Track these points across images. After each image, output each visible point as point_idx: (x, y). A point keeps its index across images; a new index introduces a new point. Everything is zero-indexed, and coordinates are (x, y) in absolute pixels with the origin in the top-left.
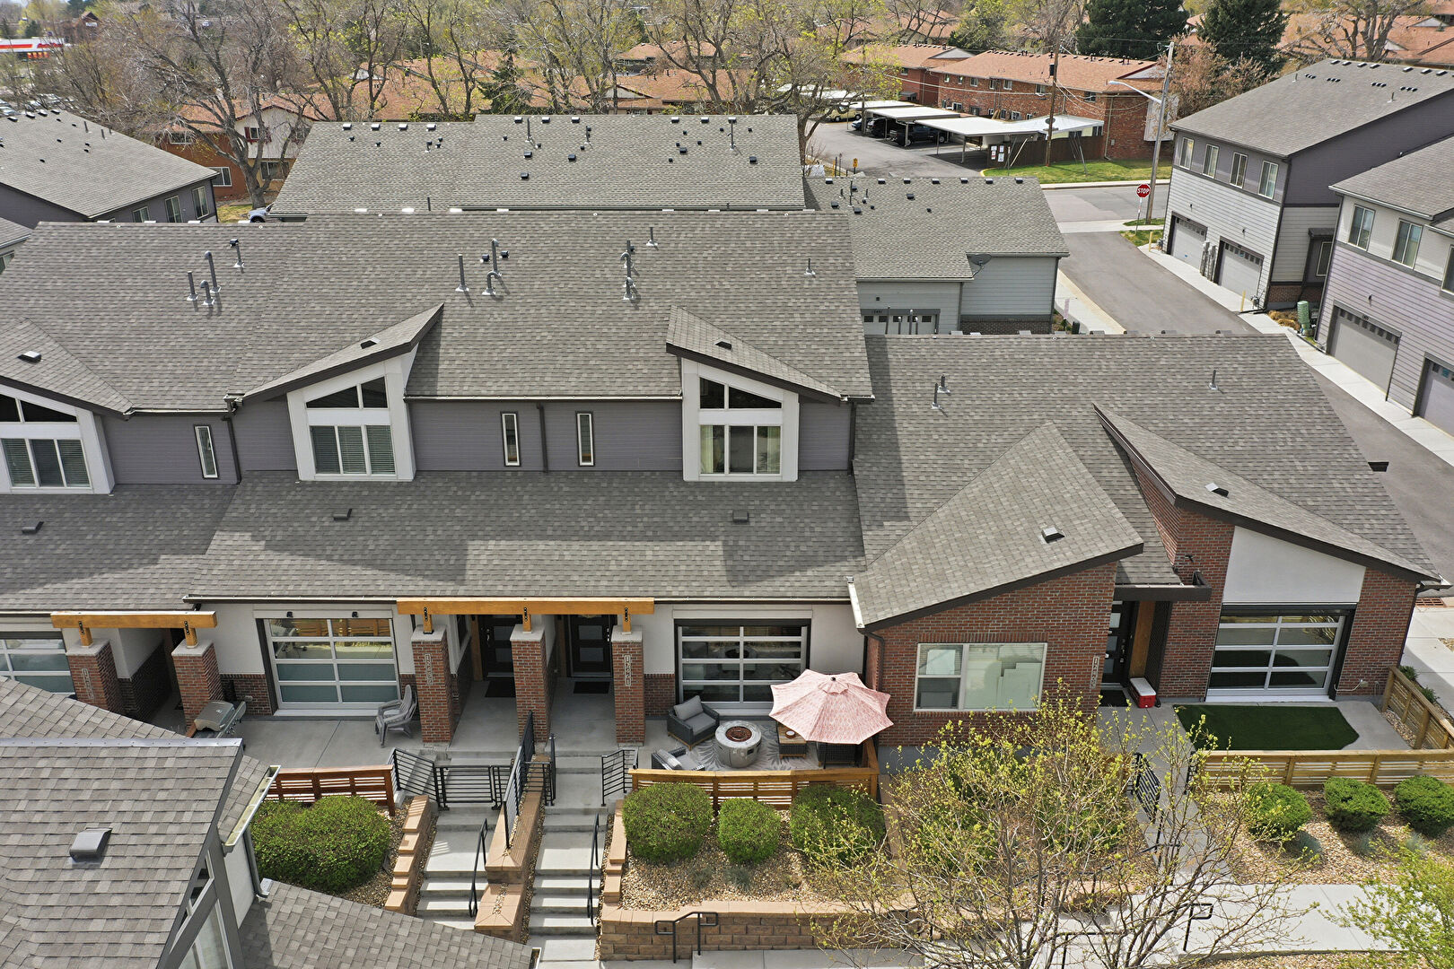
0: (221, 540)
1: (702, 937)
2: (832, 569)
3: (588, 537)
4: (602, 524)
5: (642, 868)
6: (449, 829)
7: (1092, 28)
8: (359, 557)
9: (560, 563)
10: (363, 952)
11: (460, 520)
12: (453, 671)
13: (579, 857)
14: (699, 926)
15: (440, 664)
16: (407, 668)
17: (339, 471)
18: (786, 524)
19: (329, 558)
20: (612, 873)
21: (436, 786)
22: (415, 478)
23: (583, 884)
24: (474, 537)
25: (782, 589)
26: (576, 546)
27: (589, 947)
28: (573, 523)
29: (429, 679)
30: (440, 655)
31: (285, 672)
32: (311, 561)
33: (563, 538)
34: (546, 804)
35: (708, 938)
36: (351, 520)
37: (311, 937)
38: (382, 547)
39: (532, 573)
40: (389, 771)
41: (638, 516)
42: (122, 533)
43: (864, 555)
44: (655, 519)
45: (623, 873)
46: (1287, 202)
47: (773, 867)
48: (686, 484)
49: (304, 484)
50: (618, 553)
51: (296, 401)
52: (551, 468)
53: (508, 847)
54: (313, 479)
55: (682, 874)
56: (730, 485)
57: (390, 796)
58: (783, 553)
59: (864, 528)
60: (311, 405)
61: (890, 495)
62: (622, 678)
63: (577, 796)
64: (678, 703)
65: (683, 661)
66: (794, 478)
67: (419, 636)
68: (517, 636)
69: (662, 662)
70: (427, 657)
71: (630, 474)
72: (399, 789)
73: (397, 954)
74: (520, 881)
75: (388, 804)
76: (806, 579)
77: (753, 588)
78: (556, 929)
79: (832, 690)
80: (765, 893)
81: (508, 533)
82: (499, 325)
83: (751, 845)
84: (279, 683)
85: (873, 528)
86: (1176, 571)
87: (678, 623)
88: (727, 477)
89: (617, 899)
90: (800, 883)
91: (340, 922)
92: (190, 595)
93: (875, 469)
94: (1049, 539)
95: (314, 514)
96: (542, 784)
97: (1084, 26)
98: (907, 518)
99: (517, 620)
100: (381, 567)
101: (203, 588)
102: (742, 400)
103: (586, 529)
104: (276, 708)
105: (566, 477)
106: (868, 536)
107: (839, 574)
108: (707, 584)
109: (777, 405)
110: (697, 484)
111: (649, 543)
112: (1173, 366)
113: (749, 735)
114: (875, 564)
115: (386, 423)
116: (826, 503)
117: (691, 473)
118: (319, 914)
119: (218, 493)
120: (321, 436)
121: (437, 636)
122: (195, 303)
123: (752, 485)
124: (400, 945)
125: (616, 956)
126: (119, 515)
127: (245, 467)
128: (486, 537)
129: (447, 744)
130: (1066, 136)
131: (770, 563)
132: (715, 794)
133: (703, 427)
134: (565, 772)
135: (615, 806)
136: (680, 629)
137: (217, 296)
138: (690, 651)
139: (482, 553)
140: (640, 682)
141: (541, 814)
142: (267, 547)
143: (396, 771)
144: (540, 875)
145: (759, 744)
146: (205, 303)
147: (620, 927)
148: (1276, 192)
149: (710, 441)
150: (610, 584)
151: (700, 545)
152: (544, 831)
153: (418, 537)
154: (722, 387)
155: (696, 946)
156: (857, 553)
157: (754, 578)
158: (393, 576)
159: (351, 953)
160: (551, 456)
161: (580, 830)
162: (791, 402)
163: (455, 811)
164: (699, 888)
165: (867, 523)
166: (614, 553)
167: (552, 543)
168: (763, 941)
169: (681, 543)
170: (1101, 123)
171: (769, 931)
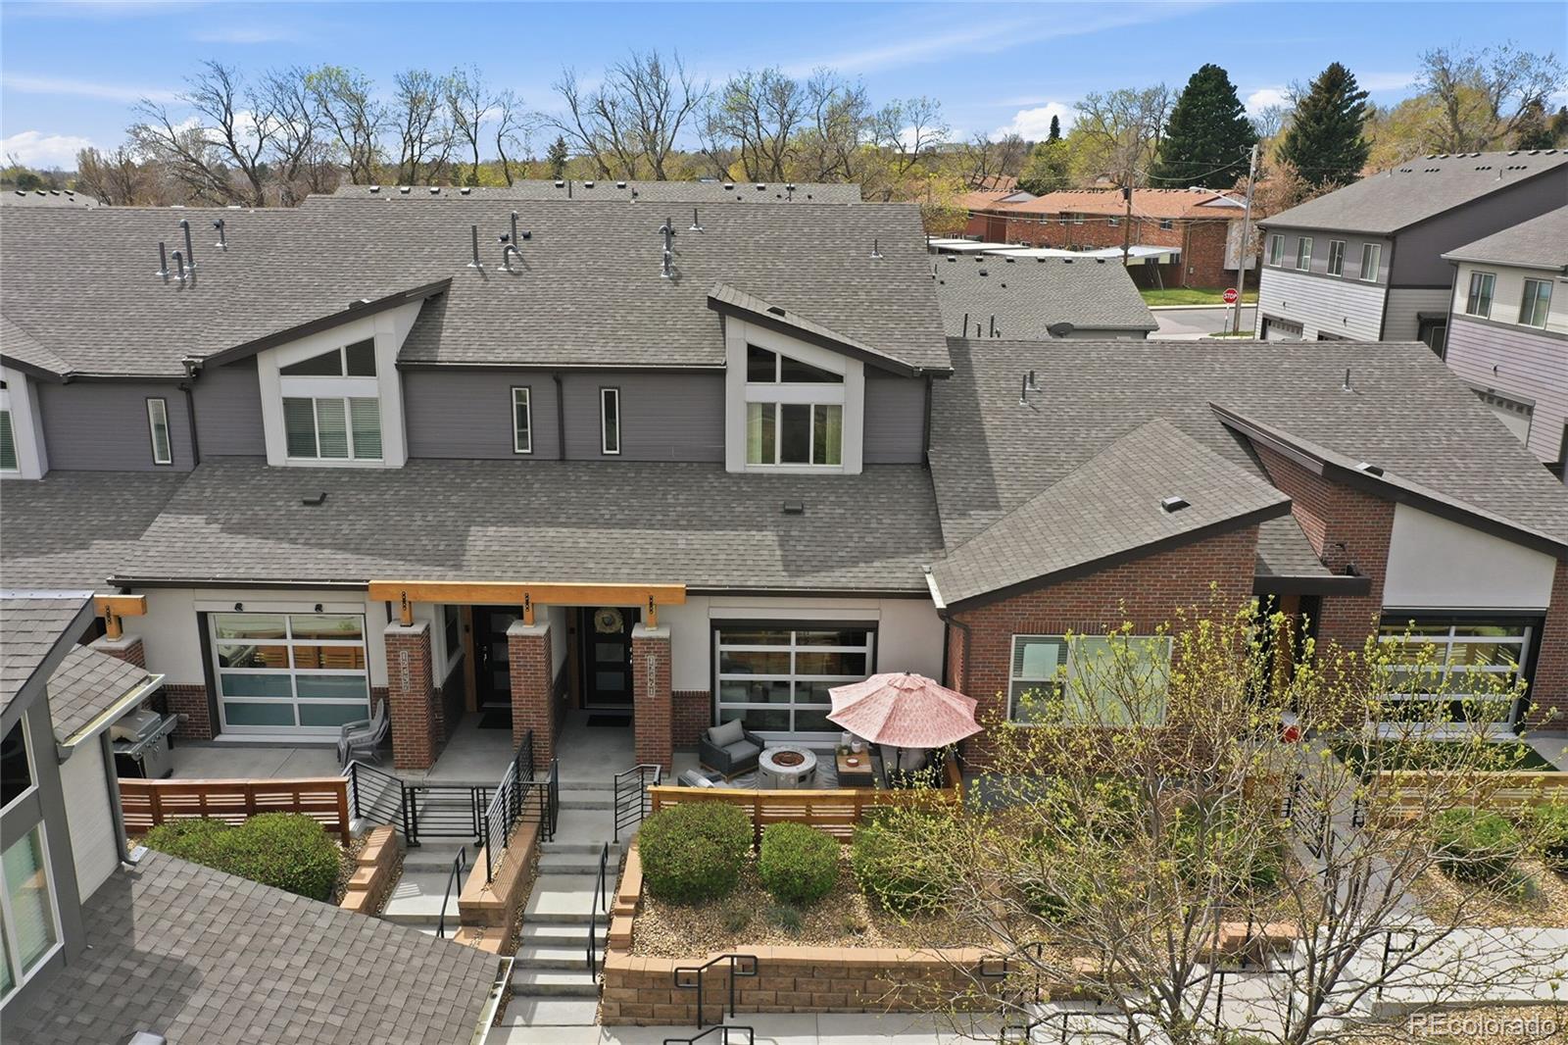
0: (163, 522)
1: (737, 994)
2: (906, 560)
3: (608, 524)
4: (626, 512)
5: (661, 910)
6: (418, 869)
7: (1164, 168)
8: (329, 541)
9: (573, 550)
10: (261, 942)
11: (455, 506)
12: (438, 683)
13: (580, 902)
14: (733, 975)
15: (420, 664)
16: (380, 680)
17: (315, 455)
18: (848, 516)
19: (293, 541)
20: (621, 913)
21: (406, 819)
22: (406, 465)
23: (583, 932)
24: (472, 523)
25: (843, 580)
26: (593, 533)
27: (589, 1009)
28: (592, 511)
29: (406, 686)
30: (419, 654)
31: (232, 685)
32: (271, 543)
33: (578, 525)
34: (543, 840)
35: (744, 995)
36: (325, 504)
37: (189, 917)
38: (358, 532)
39: (537, 559)
40: (343, 784)
41: (669, 505)
42: (48, 517)
43: (943, 547)
44: (690, 509)
45: (636, 914)
46: (1395, 282)
47: (831, 909)
48: (730, 475)
49: (273, 469)
50: (643, 541)
51: (268, 366)
52: (568, 457)
53: (489, 880)
54: (283, 464)
55: (712, 917)
56: (781, 477)
57: (344, 820)
58: (844, 544)
59: (942, 516)
60: (286, 371)
61: (973, 485)
62: (644, 686)
63: (580, 831)
64: (713, 725)
65: (721, 677)
66: (857, 469)
67: (394, 628)
68: (514, 630)
69: (693, 675)
70: (404, 655)
71: (662, 465)
72: (358, 816)
73: (310, 947)
74: (503, 923)
75: (341, 831)
76: (872, 570)
77: (806, 579)
78: (547, 987)
79: (906, 686)
80: (822, 939)
81: (512, 520)
82: (514, 298)
83: (802, 875)
84: (223, 699)
85: (953, 516)
86: (1325, 564)
87: (716, 625)
88: (779, 467)
89: (627, 944)
90: (866, 927)
91: (236, 904)
92: (116, 577)
93: (954, 460)
94: (1171, 508)
95: (280, 499)
96: (539, 819)
97: (1157, 166)
98: (996, 506)
99: (517, 612)
100: (357, 550)
101: (134, 569)
102: (797, 372)
103: (607, 517)
104: (218, 732)
105: (586, 466)
106: (947, 527)
107: (913, 565)
108: (751, 573)
109: (838, 379)
110: (743, 476)
111: (684, 532)
112: (1297, 370)
113: (801, 760)
114: (957, 552)
115: (375, 395)
116: (896, 496)
117: (735, 463)
118: (208, 893)
119: (170, 480)
120: (297, 409)
121: (418, 629)
122: (166, 277)
123: (808, 478)
124: (315, 937)
125: (623, 1019)
126: (47, 500)
127: (204, 451)
128: (485, 523)
129: (425, 773)
130: (1142, 262)
131: (828, 554)
132: (758, 821)
133: (749, 404)
134: (570, 806)
135: (629, 842)
136: (718, 634)
137: (192, 271)
138: (732, 664)
139: (482, 539)
140: (668, 700)
141: (535, 851)
142: (222, 530)
143: (355, 784)
144: (529, 922)
145: (813, 770)
146: (177, 278)
147: (630, 977)
148: (1380, 271)
149: (758, 421)
150: (634, 571)
151: (744, 535)
152: (539, 872)
153: (405, 523)
154: (774, 354)
155: (728, 1007)
156: (934, 545)
157: (809, 568)
158: (368, 559)
159: (243, 940)
160: (570, 442)
161: (584, 872)
162: (854, 373)
163: (430, 849)
164: (733, 932)
165: (946, 511)
166: (639, 541)
167: (564, 530)
168: (816, 1000)
169: (721, 533)
170: (1179, 250)
171: (825, 987)
